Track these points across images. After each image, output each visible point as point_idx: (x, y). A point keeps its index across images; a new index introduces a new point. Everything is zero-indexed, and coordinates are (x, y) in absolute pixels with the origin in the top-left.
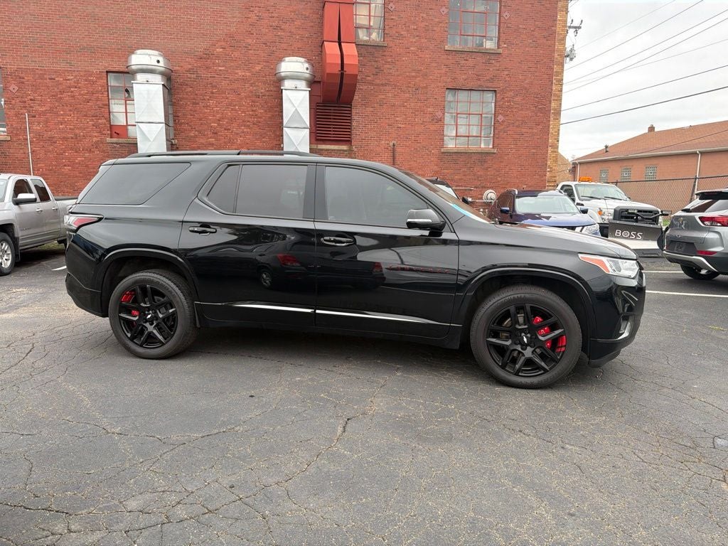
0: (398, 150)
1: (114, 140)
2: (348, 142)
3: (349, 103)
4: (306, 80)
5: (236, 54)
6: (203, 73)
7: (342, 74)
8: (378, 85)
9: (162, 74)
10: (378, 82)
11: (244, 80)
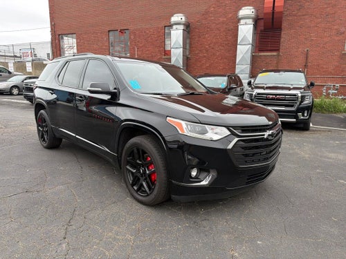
0: (310, 53)
1: (166, 57)
2: (278, 50)
3: (280, 28)
4: (252, 18)
5: (220, 10)
6: (204, 22)
7: (273, 12)
8: (299, 16)
9: (184, 24)
10: (299, 14)
11: (223, 23)
